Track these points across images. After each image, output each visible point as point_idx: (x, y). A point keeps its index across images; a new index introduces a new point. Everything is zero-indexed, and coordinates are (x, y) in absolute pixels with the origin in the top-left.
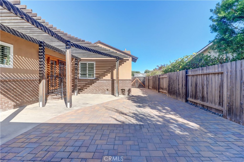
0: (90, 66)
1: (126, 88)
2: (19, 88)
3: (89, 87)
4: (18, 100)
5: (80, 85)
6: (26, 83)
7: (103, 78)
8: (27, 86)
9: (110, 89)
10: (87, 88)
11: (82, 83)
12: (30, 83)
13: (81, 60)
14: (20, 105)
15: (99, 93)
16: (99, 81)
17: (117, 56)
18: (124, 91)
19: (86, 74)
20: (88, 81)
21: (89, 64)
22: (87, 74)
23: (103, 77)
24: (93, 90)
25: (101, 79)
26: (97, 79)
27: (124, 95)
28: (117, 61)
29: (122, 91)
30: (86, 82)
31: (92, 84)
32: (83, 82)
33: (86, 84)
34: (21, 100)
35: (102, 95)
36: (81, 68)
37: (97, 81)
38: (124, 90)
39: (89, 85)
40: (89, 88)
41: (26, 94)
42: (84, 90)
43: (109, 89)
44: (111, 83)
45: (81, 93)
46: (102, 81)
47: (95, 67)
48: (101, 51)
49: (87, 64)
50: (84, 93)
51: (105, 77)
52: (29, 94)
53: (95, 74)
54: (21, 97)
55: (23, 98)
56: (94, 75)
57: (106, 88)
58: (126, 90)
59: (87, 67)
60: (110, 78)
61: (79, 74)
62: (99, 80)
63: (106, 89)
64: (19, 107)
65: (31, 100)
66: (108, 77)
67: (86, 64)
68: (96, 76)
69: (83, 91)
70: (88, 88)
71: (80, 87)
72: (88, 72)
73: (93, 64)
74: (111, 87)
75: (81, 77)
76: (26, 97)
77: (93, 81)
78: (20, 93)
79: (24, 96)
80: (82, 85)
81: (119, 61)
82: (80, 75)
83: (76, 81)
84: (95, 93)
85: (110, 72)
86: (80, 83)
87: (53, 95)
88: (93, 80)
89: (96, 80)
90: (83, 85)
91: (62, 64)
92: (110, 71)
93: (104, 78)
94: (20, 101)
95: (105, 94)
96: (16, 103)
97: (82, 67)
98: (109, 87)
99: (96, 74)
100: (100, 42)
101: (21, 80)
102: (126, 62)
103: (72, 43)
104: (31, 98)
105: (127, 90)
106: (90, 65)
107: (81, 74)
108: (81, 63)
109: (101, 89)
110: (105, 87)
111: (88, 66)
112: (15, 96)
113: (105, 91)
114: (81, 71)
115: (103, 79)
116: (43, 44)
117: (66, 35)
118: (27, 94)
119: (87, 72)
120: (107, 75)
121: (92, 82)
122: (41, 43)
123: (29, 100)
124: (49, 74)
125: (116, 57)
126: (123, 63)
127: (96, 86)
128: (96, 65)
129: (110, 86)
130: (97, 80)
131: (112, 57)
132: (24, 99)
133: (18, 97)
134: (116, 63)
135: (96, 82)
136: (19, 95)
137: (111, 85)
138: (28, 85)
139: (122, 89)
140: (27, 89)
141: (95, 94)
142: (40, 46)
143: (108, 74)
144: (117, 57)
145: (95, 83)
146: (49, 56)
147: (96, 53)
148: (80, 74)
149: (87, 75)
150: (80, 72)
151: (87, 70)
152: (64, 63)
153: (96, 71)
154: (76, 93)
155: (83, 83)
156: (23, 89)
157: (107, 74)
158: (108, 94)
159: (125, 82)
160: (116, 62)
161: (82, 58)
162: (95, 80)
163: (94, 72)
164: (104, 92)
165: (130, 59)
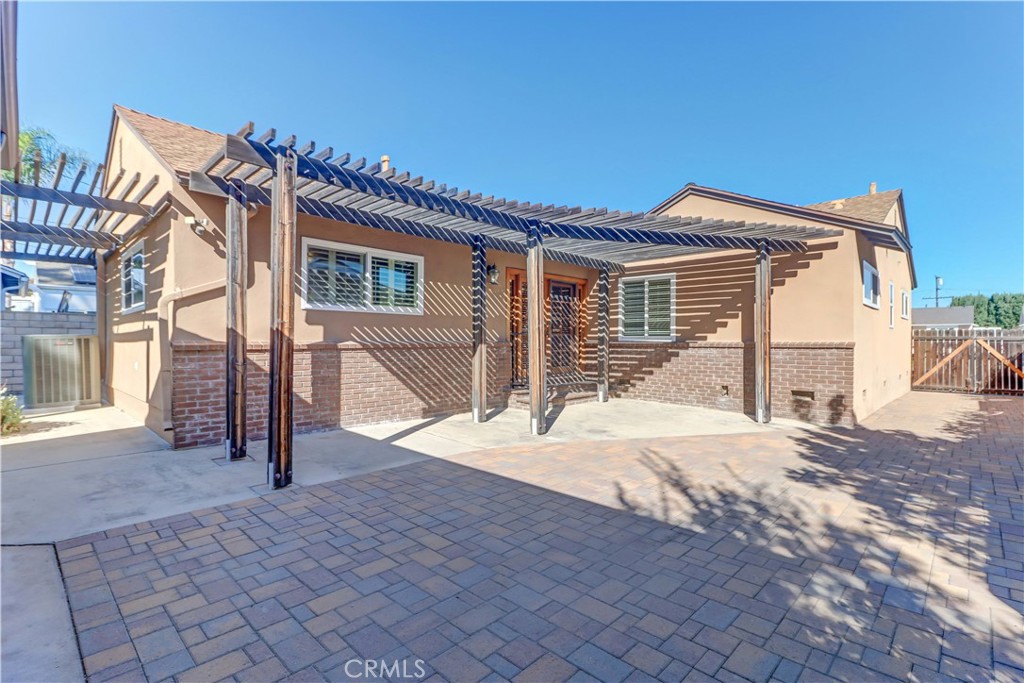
0: (656, 291)
1: (820, 386)
2: (434, 367)
3: (651, 373)
4: (432, 398)
5: (622, 365)
6: (452, 352)
7: (705, 338)
8: (455, 363)
9: (738, 385)
10: (643, 379)
11: (627, 359)
12: (461, 353)
13: (623, 271)
14: (438, 411)
15: (690, 402)
16: (690, 351)
17: (759, 237)
18: (809, 399)
19: (642, 325)
20: (649, 350)
21: (652, 283)
22: (646, 323)
23: (709, 335)
24: (668, 385)
25: (699, 342)
26: (682, 343)
27: (809, 421)
28: (758, 262)
29: (797, 401)
30: (640, 353)
31: (664, 364)
32: (630, 353)
33: (642, 363)
34: (440, 397)
35: (701, 408)
36: (624, 302)
37: (681, 352)
38: (811, 395)
39: (650, 366)
40: (652, 377)
41: (451, 383)
42: (633, 385)
43: (732, 385)
44: (741, 361)
45: (623, 394)
46: (702, 352)
47: (673, 294)
48: (668, 231)
49: (646, 283)
50: (636, 397)
51: (715, 332)
52: (458, 382)
53: (673, 321)
54: (440, 389)
55: (445, 393)
56: (672, 327)
57: (717, 381)
58: (817, 395)
59: (646, 296)
60: (737, 339)
61: (617, 326)
62: (687, 347)
63: (718, 388)
64: (435, 416)
65: (465, 400)
66: (731, 332)
67: (641, 284)
68: (677, 331)
69: (631, 389)
70: (647, 377)
71: (620, 374)
72: (651, 317)
73: (667, 282)
74: (740, 377)
75: (624, 334)
76: (451, 391)
77: (666, 351)
78: (439, 379)
79: (446, 387)
80: (626, 365)
81: (770, 258)
82: (621, 328)
83: (603, 350)
84: (673, 398)
85: (740, 313)
86: (622, 359)
87: (520, 392)
88: (666, 346)
89: (676, 348)
90: (630, 366)
91: (564, 294)
92: (739, 309)
93: (712, 338)
94: (438, 400)
95: (717, 408)
96: (428, 404)
97: (629, 296)
98: (733, 377)
99: (679, 321)
100: (692, 189)
101: (439, 346)
102: (820, 256)
103: (547, 226)
104: (463, 395)
105: (827, 400)
106: (658, 287)
107: (626, 325)
108: (625, 283)
109: (699, 387)
110: (714, 378)
111: (650, 291)
112: (427, 385)
113: (714, 393)
114: (627, 313)
115: (704, 342)
116: (481, 241)
117: (513, 205)
118: (454, 383)
119: (646, 316)
120: (725, 325)
121: (661, 356)
122: (476, 241)
123: (460, 399)
124: (517, 328)
125: (753, 243)
126: (807, 266)
127: (680, 371)
128: (678, 284)
129: (739, 373)
130: (681, 348)
131: (728, 247)
132: (448, 396)
133: (432, 389)
134: (754, 270)
135: (677, 355)
136: (435, 384)
137: (740, 369)
138: (457, 358)
139: (795, 388)
140: (454, 370)
141: (671, 405)
142: (475, 248)
143: (730, 321)
144: (758, 241)
145: (673, 358)
146: (517, 272)
147: (642, 241)
148: (620, 323)
149: (646, 328)
150: (620, 316)
151: (646, 309)
152: (569, 289)
153: (678, 311)
154: (601, 394)
155: (630, 358)
156: (444, 369)
157: (727, 323)
158: (730, 410)
159: (815, 355)
160: (758, 267)
161: (627, 265)
162: (672, 345)
163: (672, 315)
164: (708, 399)
165: (848, 239)
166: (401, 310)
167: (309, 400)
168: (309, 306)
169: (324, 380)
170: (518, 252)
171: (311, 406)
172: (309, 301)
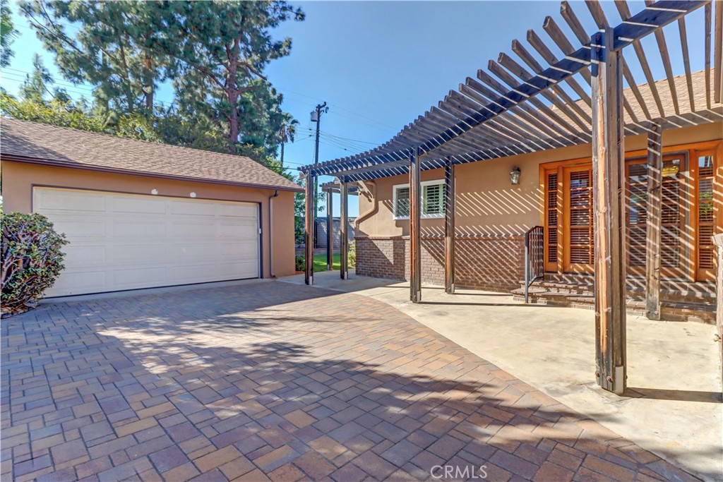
8: (475, 251)
41: (473, 265)
52: (479, 266)
54: (464, 268)
55: (468, 272)
65: (485, 281)
79: (469, 269)
104: (483, 276)
118: (475, 266)
133: (458, 268)
140: (475, 256)
146: (557, 165)
156: (465, 253)
166: (430, 216)
167: (393, 263)
168: (396, 218)
169: (397, 254)
170: (486, 158)
171: (393, 266)
172: (397, 216)
